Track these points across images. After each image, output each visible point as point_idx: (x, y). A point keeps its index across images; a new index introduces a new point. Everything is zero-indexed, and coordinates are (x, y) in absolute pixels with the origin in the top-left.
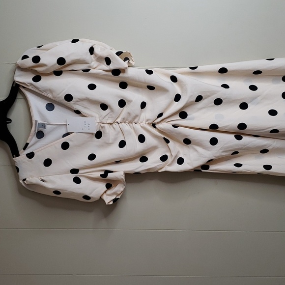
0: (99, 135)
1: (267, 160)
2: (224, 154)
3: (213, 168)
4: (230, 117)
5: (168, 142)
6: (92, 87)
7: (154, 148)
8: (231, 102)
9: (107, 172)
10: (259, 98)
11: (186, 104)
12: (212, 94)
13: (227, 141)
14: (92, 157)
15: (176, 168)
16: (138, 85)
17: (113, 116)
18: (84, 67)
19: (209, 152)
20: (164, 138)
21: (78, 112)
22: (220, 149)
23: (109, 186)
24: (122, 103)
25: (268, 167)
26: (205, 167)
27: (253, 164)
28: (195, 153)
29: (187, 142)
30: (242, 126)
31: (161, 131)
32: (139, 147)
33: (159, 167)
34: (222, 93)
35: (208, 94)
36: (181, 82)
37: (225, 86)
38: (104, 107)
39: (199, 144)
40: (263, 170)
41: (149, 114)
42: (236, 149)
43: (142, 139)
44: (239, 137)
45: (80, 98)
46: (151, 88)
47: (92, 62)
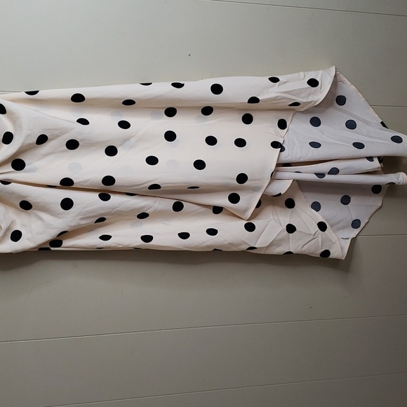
1: (146, 228)
2: (84, 222)
3: (68, 244)
4: (91, 167)
8: (92, 144)
10: (133, 140)
11: (21, 147)
12: (62, 134)
13: (87, 202)
15: (9, 247)
19: (61, 221)
22: (77, 216)
25: (147, 238)
26: (56, 242)
27: (126, 235)
28: (39, 223)
29: (26, 206)
30: (109, 180)
34: (78, 132)
35: (57, 132)
36: (12, 113)
37: (83, 122)
39: (45, 209)
40: (139, 243)
42: (103, 214)
44: (105, 197)
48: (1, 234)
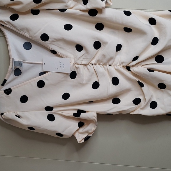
0: (73, 75)
5: (142, 85)
6: (68, 27)
7: (127, 91)
9: (80, 112)
14: (66, 96)
15: (148, 111)
16: (115, 27)
17: (89, 57)
18: (61, 6)
20: (138, 82)
21: (54, 52)
23: (81, 125)
24: (97, 45)
31: (135, 75)
32: (113, 89)
33: (131, 110)
38: (79, 48)
41: (125, 56)
43: (115, 81)
45: (55, 37)
46: (128, 30)
47: (68, 1)
48: (145, 104)
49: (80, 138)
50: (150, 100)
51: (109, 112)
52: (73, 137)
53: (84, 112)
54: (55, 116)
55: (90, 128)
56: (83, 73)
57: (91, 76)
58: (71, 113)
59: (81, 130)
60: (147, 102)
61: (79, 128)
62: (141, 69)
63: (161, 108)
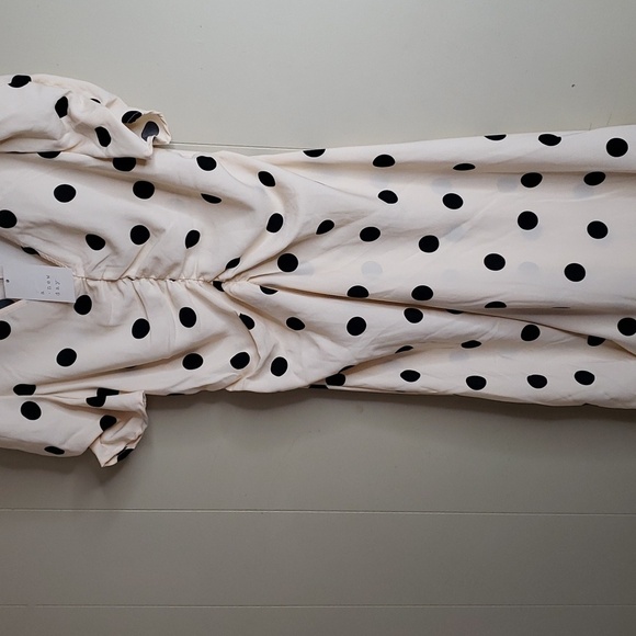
48: (259, 367)
49: (106, 455)
50: (269, 357)
51: (175, 390)
52: (89, 453)
53: (116, 392)
54: (41, 405)
55: (131, 430)
56: (109, 301)
57: (129, 306)
58: (81, 398)
59: (110, 435)
60: (261, 362)
61: (101, 431)
62: (248, 288)
63: (297, 374)
